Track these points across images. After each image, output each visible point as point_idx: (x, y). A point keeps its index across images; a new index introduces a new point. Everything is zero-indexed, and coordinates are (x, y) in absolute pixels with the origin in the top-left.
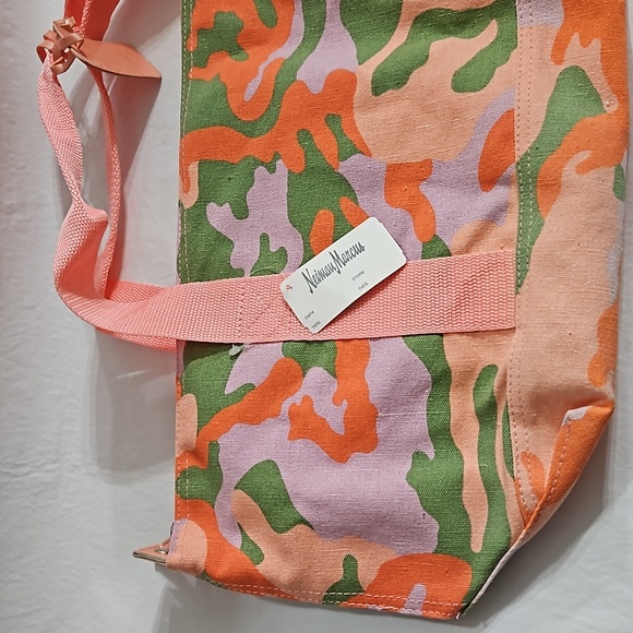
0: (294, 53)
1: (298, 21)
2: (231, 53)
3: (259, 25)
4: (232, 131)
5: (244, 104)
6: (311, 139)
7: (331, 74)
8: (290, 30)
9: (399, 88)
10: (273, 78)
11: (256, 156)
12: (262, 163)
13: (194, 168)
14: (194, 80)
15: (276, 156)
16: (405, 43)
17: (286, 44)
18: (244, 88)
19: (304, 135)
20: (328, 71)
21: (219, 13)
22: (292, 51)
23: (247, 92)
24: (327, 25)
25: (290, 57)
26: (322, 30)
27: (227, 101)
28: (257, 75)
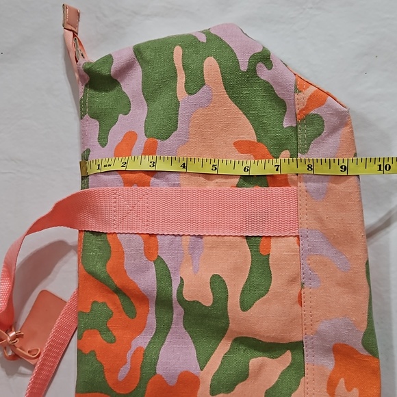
0: (150, 343)
1: (152, 318)
2: (101, 332)
5: (117, 383)
7: (181, 373)
8: (145, 323)
9: (227, 393)
10: (139, 367)
16: (229, 351)
17: (143, 333)
18: (117, 371)
20: (180, 371)
21: (94, 302)
22: (149, 341)
23: (119, 375)
24: (173, 326)
25: (147, 347)
26: (169, 328)
27: (104, 377)
28: (126, 362)
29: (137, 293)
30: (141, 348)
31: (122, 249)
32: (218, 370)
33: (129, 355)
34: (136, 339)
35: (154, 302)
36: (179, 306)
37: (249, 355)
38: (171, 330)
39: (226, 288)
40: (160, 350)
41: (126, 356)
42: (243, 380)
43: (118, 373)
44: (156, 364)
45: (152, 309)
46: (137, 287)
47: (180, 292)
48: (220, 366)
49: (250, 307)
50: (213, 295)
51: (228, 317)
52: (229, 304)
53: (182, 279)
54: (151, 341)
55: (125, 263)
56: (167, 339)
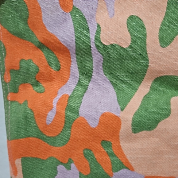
0: (74, 91)
1: (74, 69)
2: (33, 85)
3: (49, 70)
4: (41, 141)
5: (46, 126)
6: (93, 155)
7: (103, 115)
8: (69, 74)
9: (150, 130)
10: (63, 112)
11: (58, 158)
12: (62, 163)
13: (18, 162)
14: (11, 101)
15: (70, 161)
16: (149, 93)
17: (68, 83)
18: (45, 116)
19: (88, 152)
20: (101, 112)
21: (22, 60)
22: (73, 89)
23: (47, 119)
24: (94, 74)
25: (72, 94)
26: (91, 76)
27: (35, 122)
28: (52, 108)
29: (58, 45)
30: (66, 95)
31: (38, 5)
32: (138, 110)
33: (55, 101)
34: (62, 88)
35: (75, 52)
36: (97, 52)
37: (170, 94)
38: (92, 78)
39: (144, 26)
40: (83, 96)
41: (52, 102)
42: (166, 118)
43: (46, 117)
44: (79, 108)
45: (74, 60)
46: (57, 39)
47: (97, 38)
48: (141, 106)
49: (170, 42)
50: (131, 35)
51: (147, 57)
52: (147, 41)
53: (98, 25)
54: (75, 89)
55: (43, 18)
56: (90, 87)
